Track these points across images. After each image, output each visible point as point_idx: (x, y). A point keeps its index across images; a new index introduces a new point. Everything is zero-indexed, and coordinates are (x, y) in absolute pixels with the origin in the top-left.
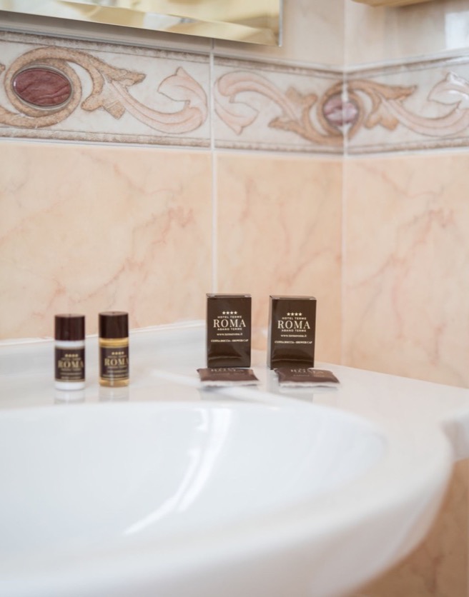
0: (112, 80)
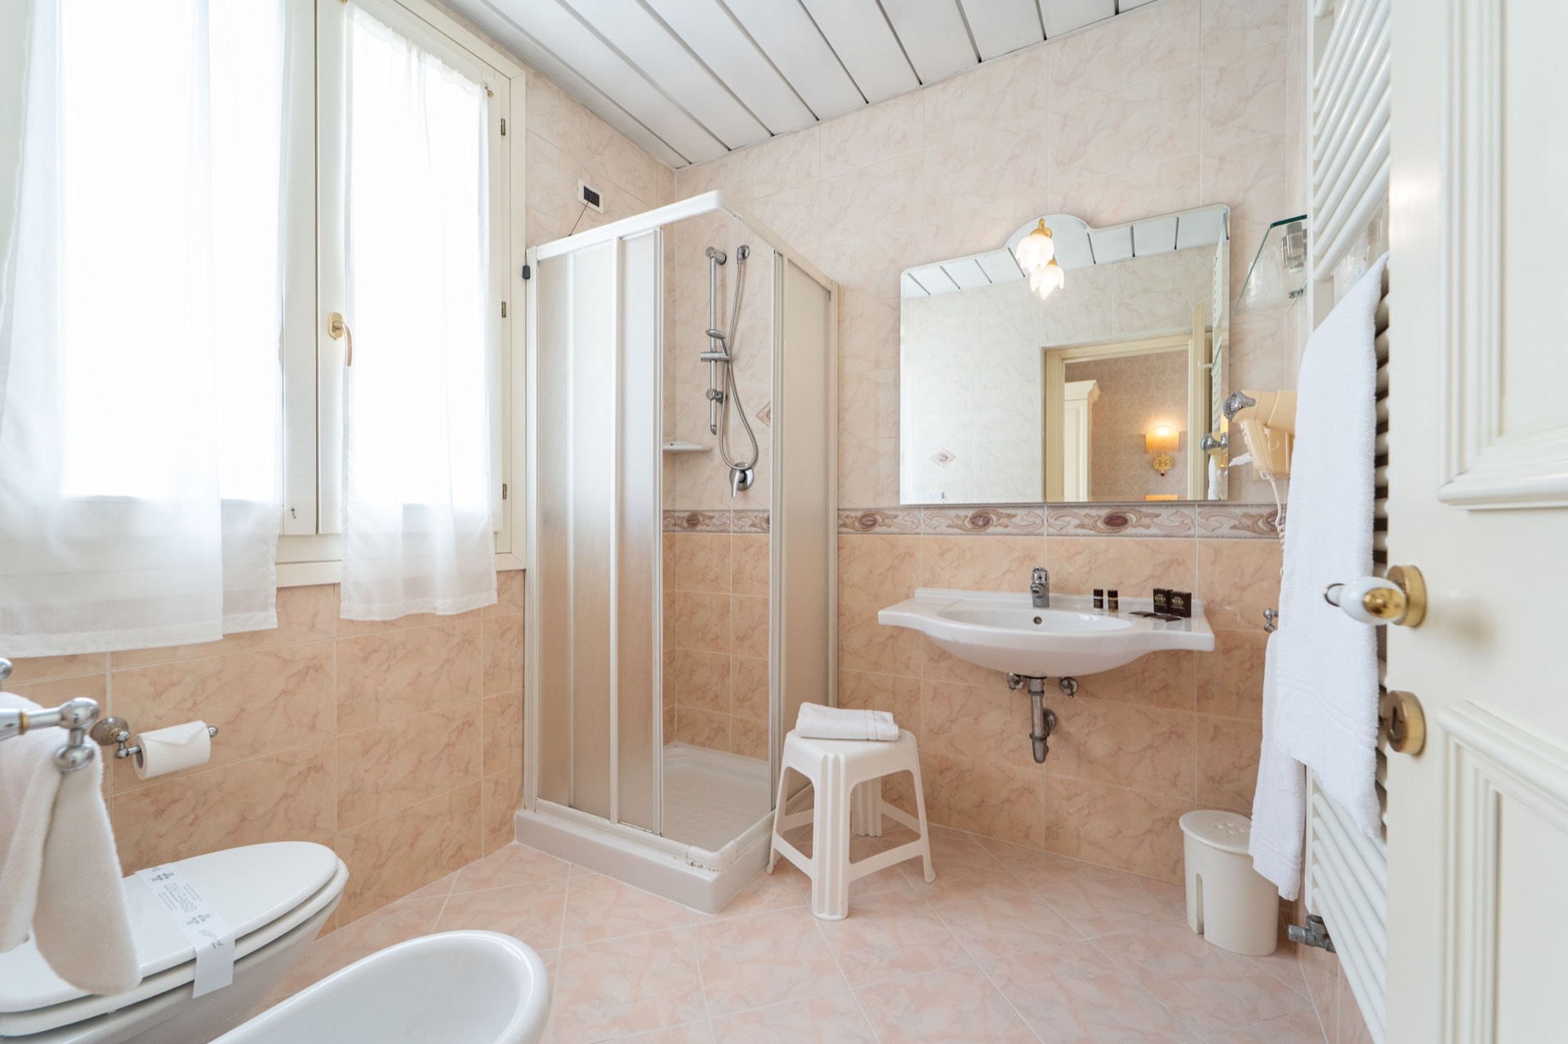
0: (1145, 517)
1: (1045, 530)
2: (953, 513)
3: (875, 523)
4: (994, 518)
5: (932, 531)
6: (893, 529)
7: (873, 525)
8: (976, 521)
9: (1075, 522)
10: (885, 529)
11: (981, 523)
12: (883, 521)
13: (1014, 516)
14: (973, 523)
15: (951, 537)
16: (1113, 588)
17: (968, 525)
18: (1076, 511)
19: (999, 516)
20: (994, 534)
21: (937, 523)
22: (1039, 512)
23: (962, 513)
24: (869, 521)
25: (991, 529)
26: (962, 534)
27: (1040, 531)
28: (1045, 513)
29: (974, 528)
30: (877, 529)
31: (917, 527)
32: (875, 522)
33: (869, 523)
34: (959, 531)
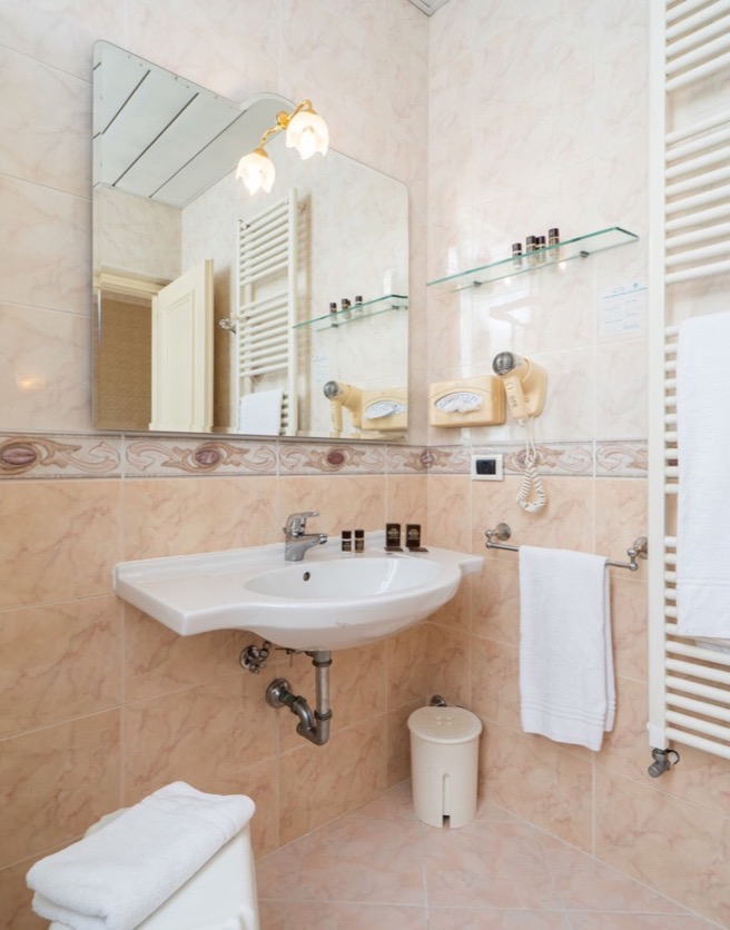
1: (278, 468)
2: (169, 445)
3: (35, 459)
4: (224, 453)
5: (138, 472)
6: (70, 470)
7: (29, 462)
8: (203, 457)
9: (304, 459)
10: (54, 470)
11: (209, 461)
12: (50, 456)
13: (246, 451)
14: (199, 460)
15: (169, 480)
16: (358, 528)
17: (191, 461)
18: (304, 447)
19: (231, 451)
20: (225, 475)
21: (149, 461)
22: (271, 446)
23: (183, 445)
24: (19, 455)
25: (221, 468)
26: (184, 476)
27: (273, 470)
28: (277, 448)
29: (200, 467)
30: (37, 470)
31: (116, 467)
32: (32, 459)
33: (21, 459)
34: (180, 471)
